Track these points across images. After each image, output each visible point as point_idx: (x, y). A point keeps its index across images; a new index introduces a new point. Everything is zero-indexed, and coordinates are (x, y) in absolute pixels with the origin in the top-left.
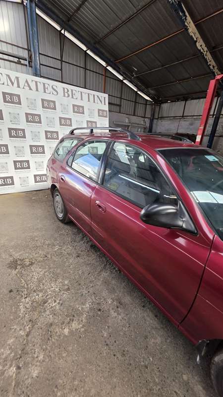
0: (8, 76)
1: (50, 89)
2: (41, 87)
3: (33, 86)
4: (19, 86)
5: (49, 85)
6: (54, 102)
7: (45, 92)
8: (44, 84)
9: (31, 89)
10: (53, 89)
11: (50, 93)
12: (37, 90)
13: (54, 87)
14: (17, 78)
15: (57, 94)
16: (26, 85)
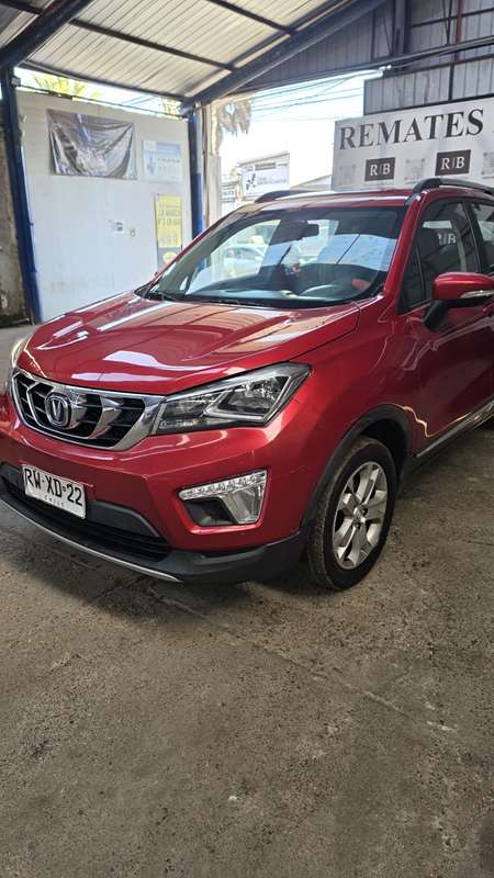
0: (383, 125)
1: (464, 123)
2: (441, 125)
3: (425, 129)
4: (396, 140)
5: (462, 114)
6: (467, 154)
7: (449, 134)
8: (451, 116)
9: (418, 138)
10: (472, 120)
11: (460, 134)
12: (432, 136)
13: (474, 115)
14: (398, 123)
15: (480, 129)
16: (412, 131)
